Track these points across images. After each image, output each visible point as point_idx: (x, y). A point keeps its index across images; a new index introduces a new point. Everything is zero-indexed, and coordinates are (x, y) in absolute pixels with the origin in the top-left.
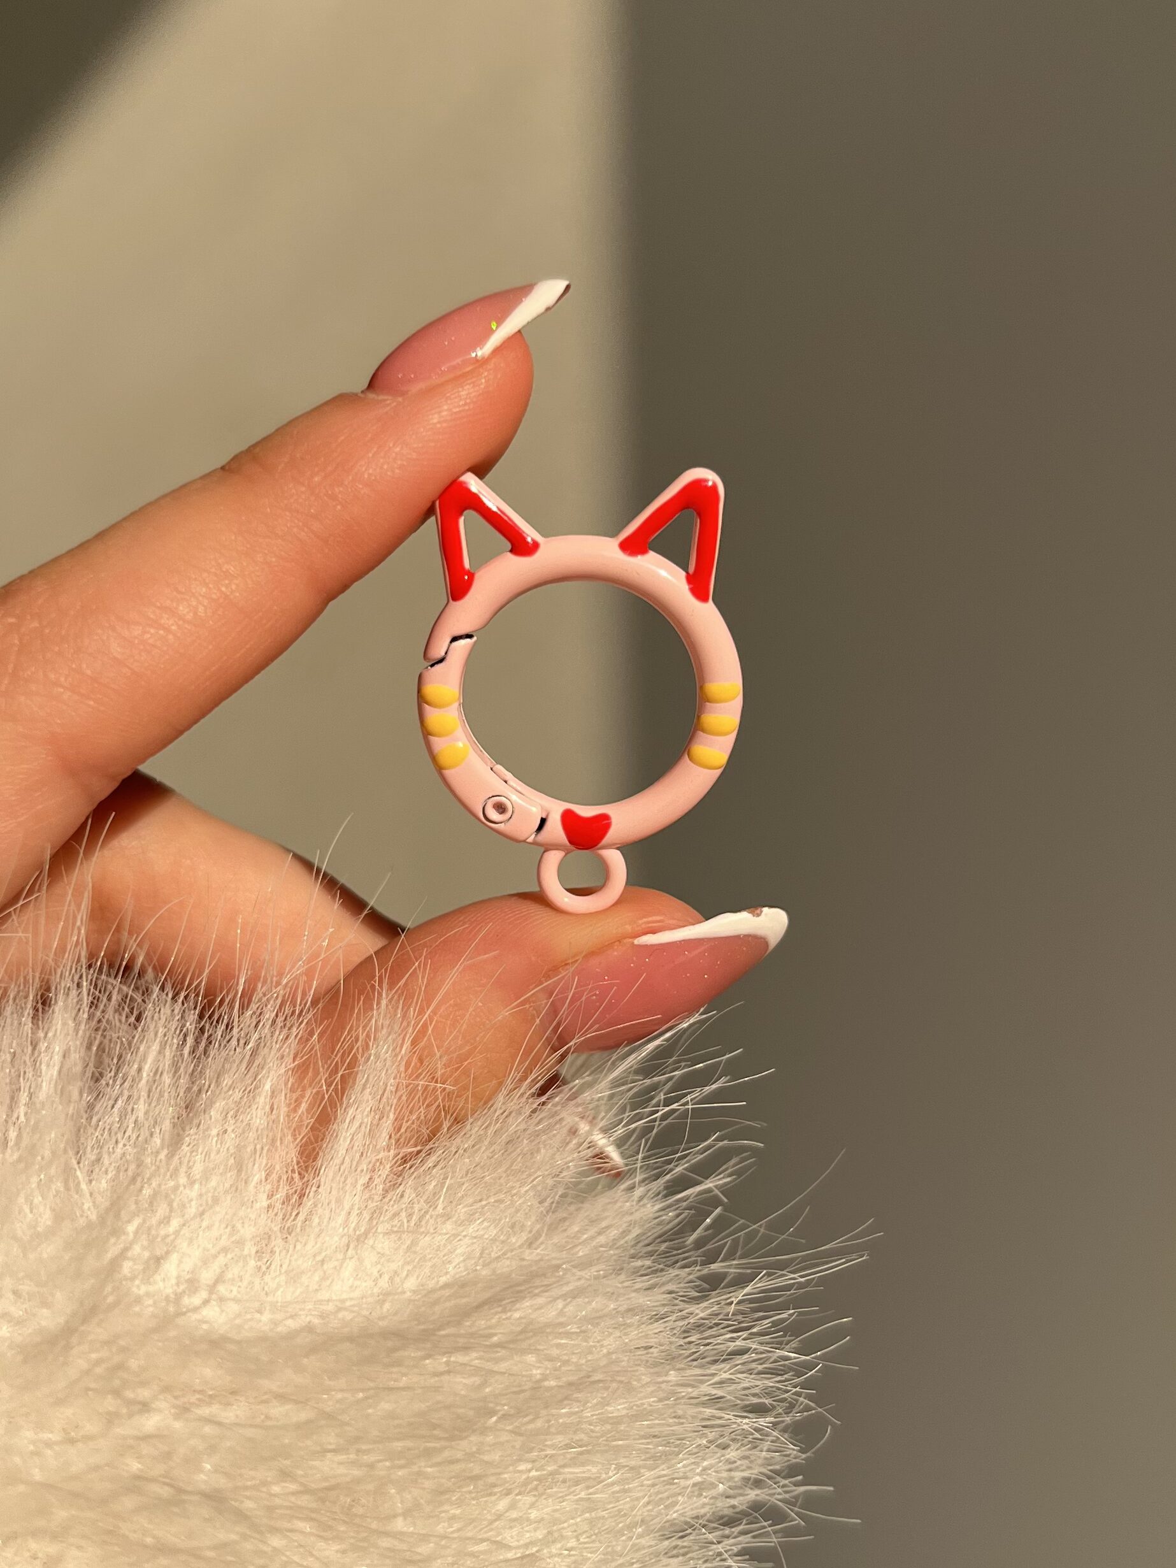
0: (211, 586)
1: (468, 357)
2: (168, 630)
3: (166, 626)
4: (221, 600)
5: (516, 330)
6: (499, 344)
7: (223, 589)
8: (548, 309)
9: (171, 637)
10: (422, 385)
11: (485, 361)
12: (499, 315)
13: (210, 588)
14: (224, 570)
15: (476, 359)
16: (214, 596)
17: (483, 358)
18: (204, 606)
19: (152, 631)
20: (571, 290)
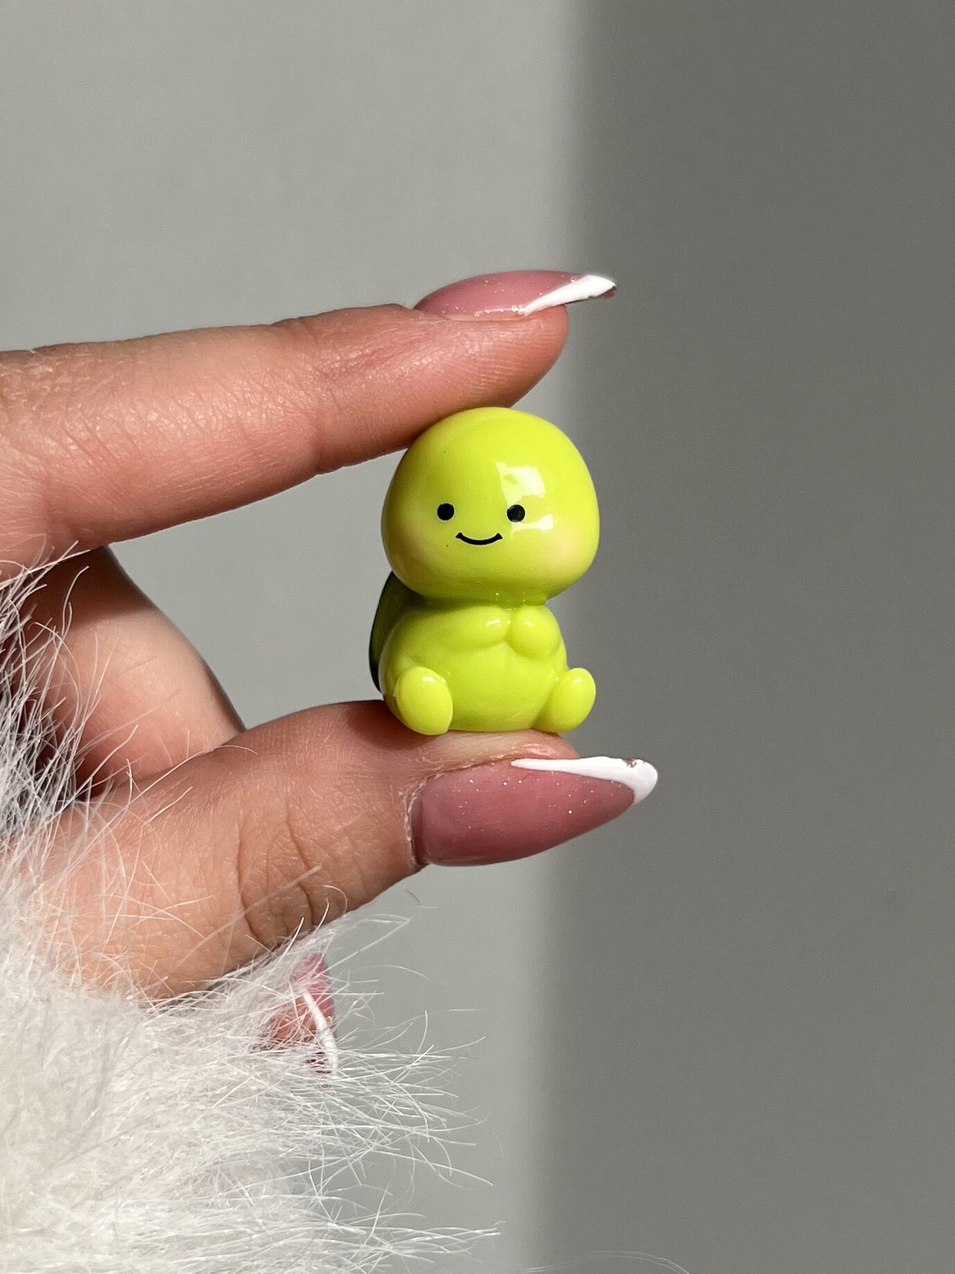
0: (230, 406)
1: (510, 310)
2: (179, 426)
3: (179, 422)
4: (234, 421)
5: (559, 303)
6: (540, 309)
7: (240, 412)
9: (179, 434)
11: (521, 318)
12: (548, 287)
13: (229, 408)
15: (516, 314)
16: (230, 416)
17: (523, 315)
18: (217, 418)
19: (166, 422)
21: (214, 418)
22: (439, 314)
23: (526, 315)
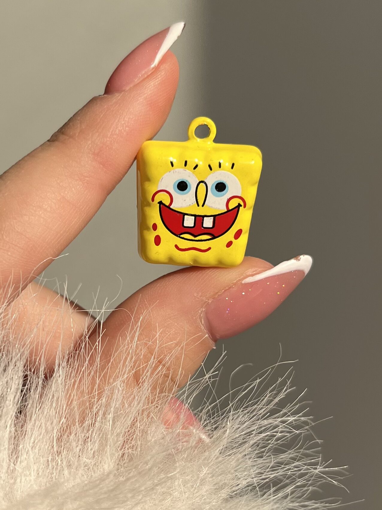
6: (161, 58)
11: (157, 68)
12: (158, 45)
15: (153, 68)
17: (155, 66)
20: (186, 25)
21: (52, 203)
22: (119, 91)
23: (156, 65)
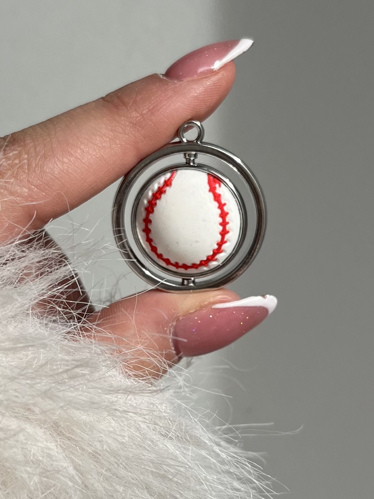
8: (244, 52)
10: (189, 79)
14: (103, 145)
